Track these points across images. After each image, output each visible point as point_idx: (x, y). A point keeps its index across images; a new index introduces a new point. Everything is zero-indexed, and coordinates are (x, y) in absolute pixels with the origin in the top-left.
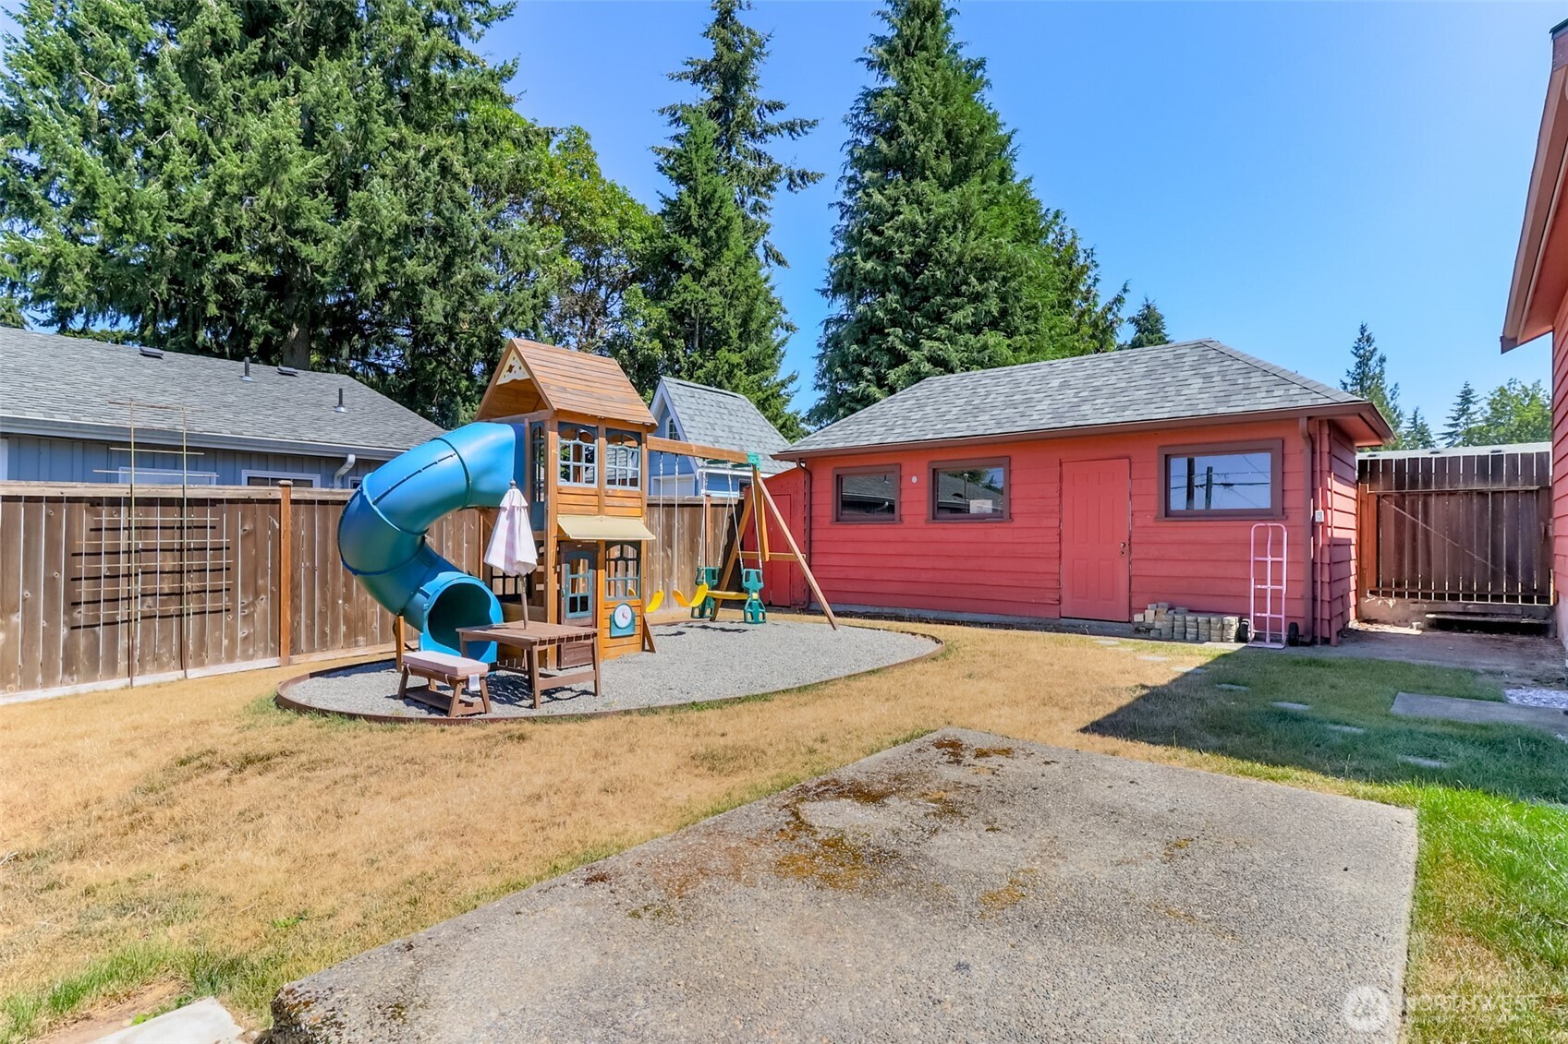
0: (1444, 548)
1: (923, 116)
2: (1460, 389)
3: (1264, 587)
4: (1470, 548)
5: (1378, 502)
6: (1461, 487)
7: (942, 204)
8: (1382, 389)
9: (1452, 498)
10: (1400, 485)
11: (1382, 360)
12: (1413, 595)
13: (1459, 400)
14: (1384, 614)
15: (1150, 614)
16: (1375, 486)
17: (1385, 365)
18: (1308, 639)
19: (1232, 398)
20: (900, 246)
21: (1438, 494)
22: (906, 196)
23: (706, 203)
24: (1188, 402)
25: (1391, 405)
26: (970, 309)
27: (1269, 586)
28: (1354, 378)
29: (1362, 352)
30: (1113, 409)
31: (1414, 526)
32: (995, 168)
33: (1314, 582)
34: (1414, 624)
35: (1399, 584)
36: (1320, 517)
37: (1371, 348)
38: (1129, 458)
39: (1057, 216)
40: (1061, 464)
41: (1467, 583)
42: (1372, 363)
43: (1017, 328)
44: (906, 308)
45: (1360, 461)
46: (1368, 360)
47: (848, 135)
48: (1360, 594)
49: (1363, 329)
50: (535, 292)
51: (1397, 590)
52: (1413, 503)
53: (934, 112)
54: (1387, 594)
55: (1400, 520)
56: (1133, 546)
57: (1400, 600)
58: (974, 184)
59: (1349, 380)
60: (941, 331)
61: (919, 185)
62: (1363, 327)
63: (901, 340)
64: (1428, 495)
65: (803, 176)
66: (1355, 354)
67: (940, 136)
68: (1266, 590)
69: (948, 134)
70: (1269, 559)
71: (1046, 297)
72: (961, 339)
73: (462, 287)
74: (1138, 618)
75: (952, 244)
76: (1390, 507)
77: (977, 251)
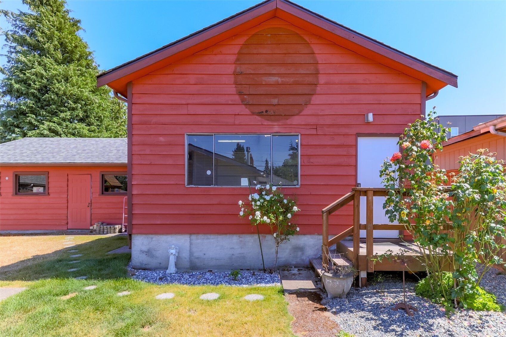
1: (47, 32)
7: (55, 69)
15: (95, 226)
19: (121, 158)
20: (34, 82)
22: (39, 62)
24: (108, 158)
26: (68, 113)
30: (85, 158)
38: (91, 175)
40: (68, 176)
43: (93, 123)
44: (38, 107)
53: (53, 33)
56: (92, 204)
60: (55, 119)
61: (45, 59)
63: (35, 120)
67: (56, 43)
69: (61, 44)
71: (105, 114)
72: (64, 124)
74: (91, 228)
75: (60, 87)
77: (72, 92)
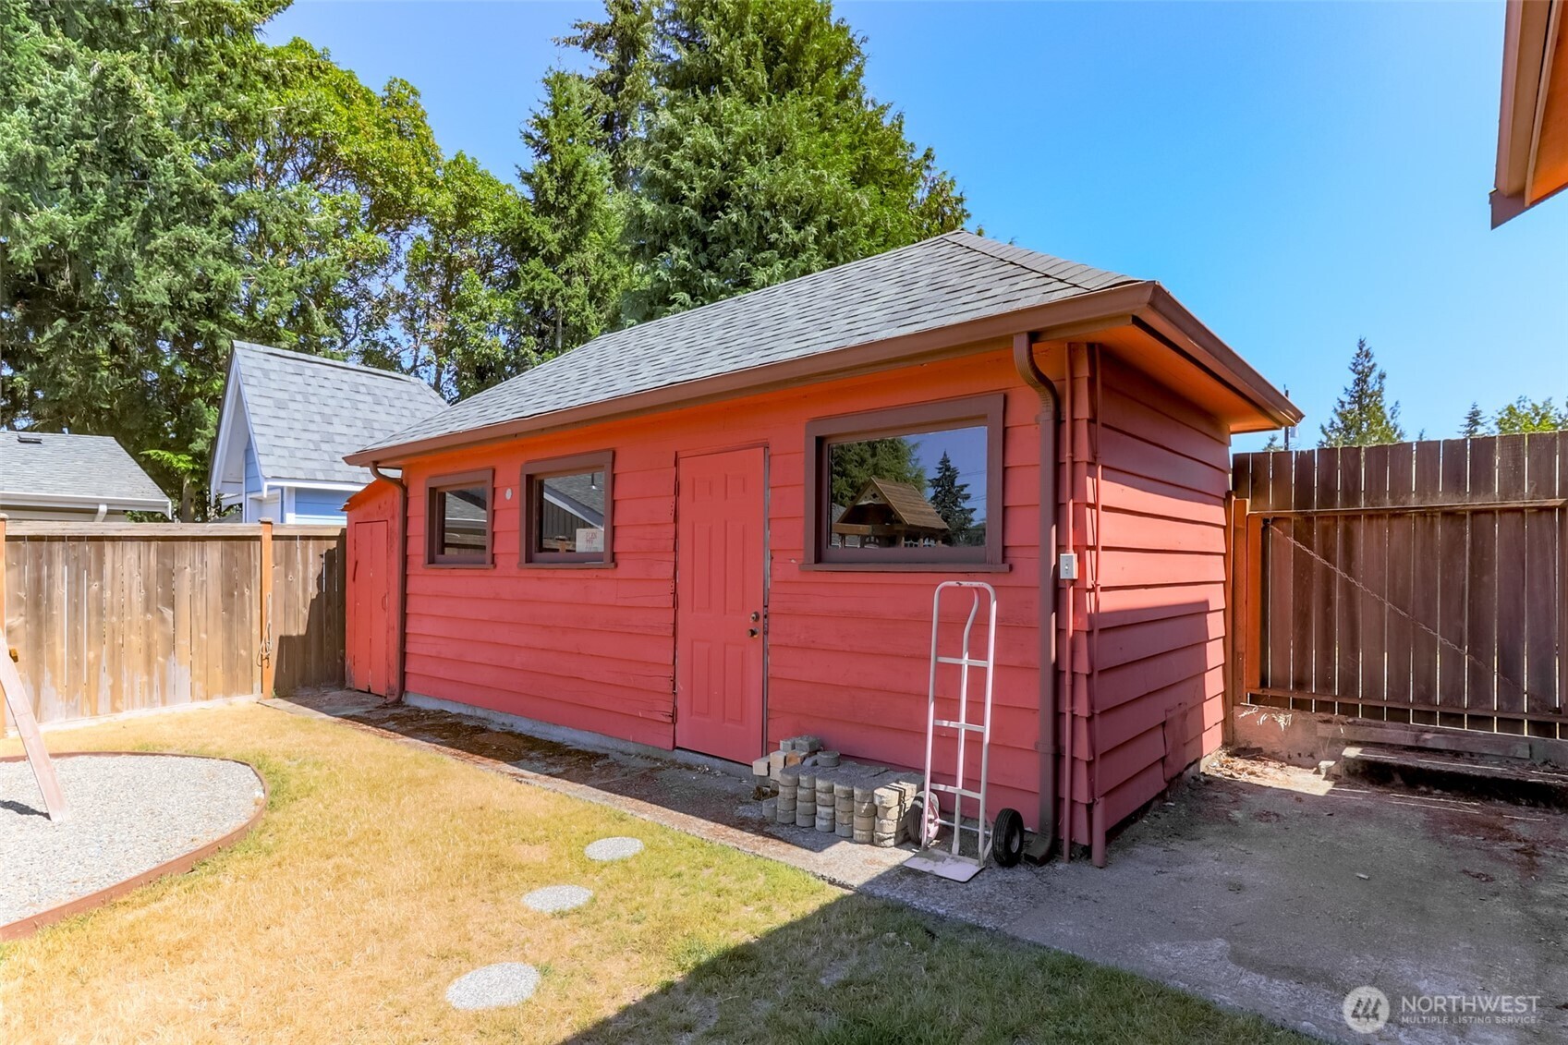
0: (1382, 616)
2: (1467, 411)
3: (953, 724)
4: (1429, 621)
5: (1265, 529)
6: (1414, 501)
8: (1381, 407)
9: (1395, 522)
10: (1304, 500)
11: (1382, 376)
12: (1325, 706)
13: (1467, 422)
14: (1274, 739)
15: (777, 761)
16: (1261, 501)
17: (1384, 381)
18: (1040, 849)
21: (1373, 516)
23: (567, 176)
25: (1391, 424)
27: (962, 724)
28: (1352, 396)
29: (1360, 368)
31: (1328, 576)
33: (1057, 716)
34: (1323, 764)
35: (1301, 684)
36: (1070, 568)
37: (1371, 364)
38: (766, 445)
40: (677, 462)
41: (1423, 687)
42: (1371, 379)
45: (1235, 456)
46: (1367, 376)
48: (1230, 700)
49: (1361, 344)
50: (303, 270)
51: (1297, 695)
52: (1326, 532)
54: (1280, 703)
55: (1302, 564)
56: (770, 620)
57: (1300, 716)
59: (1346, 399)
62: (1361, 342)
64: (1352, 518)
66: (1354, 371)
68: (957, 730)
70: (965, 661)
73: (163, 254)
74: (759, 767)
76: (1285, 542)
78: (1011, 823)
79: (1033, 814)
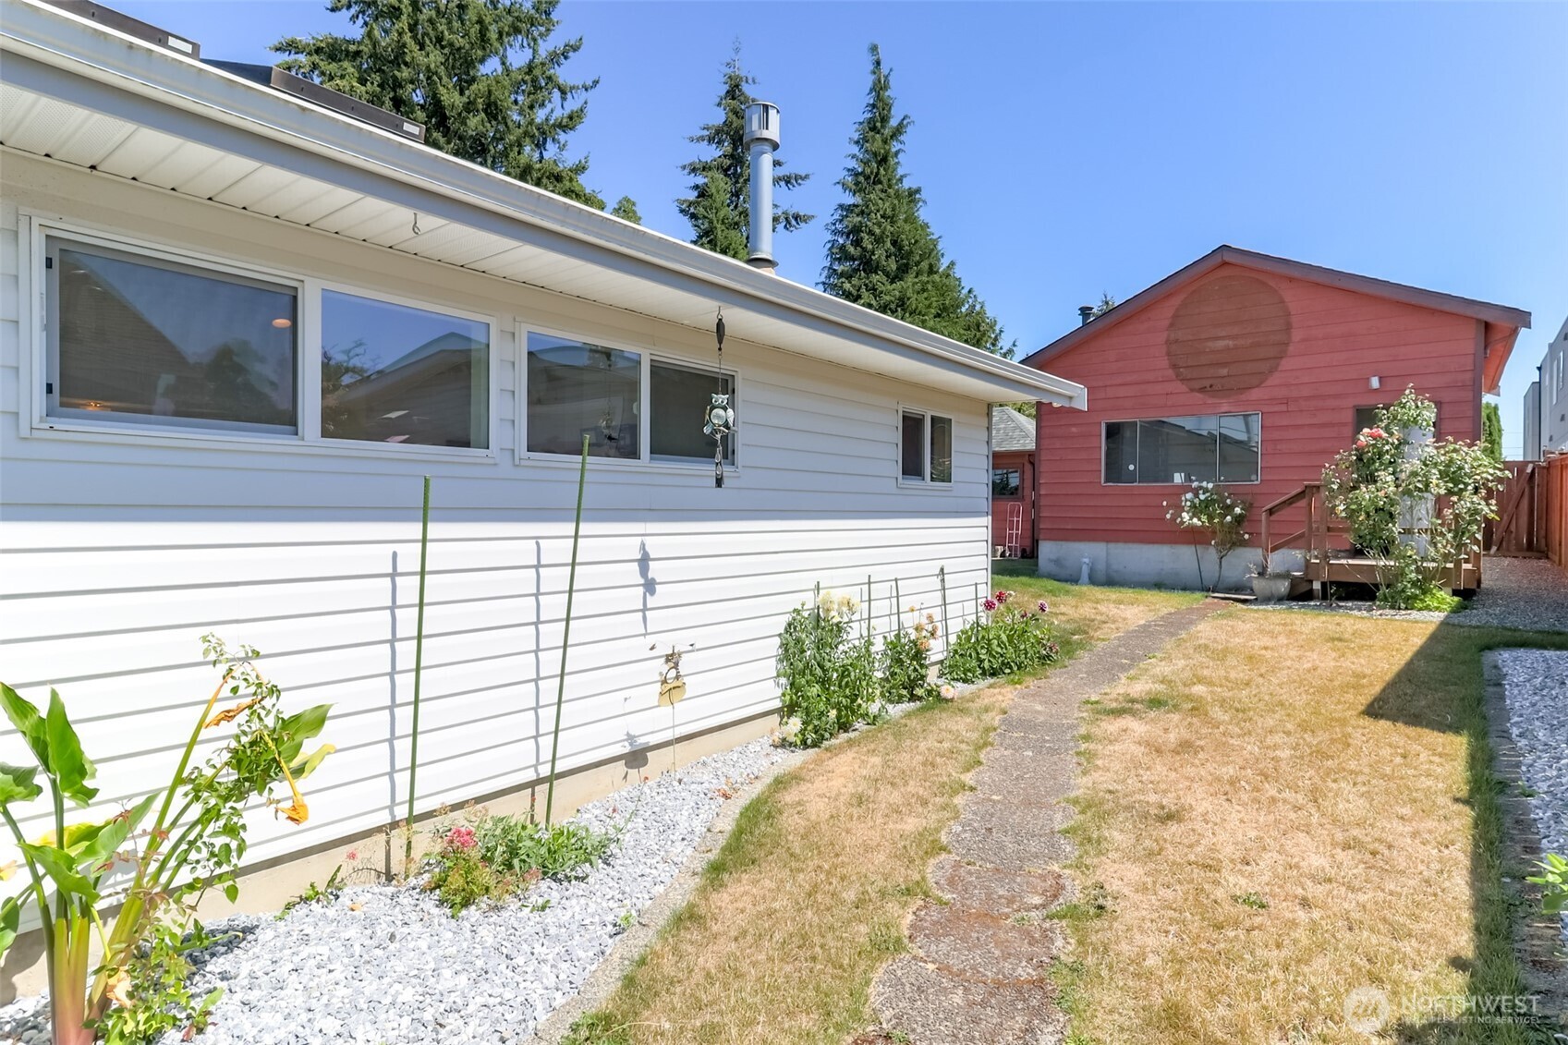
1: (877, 231)
22: (866, 285)
27: (1014, 532)
32: (925, 265)
39: (970, 291)
47: (830, 237)
53: (885, 228)
58: (910, 278)
61: (875, 278)
65: (796, 217)
67: (888, 244)
69: (894, 243)
70: (1015, 519)
78: (1024, 551)
79: (1028, 550)
